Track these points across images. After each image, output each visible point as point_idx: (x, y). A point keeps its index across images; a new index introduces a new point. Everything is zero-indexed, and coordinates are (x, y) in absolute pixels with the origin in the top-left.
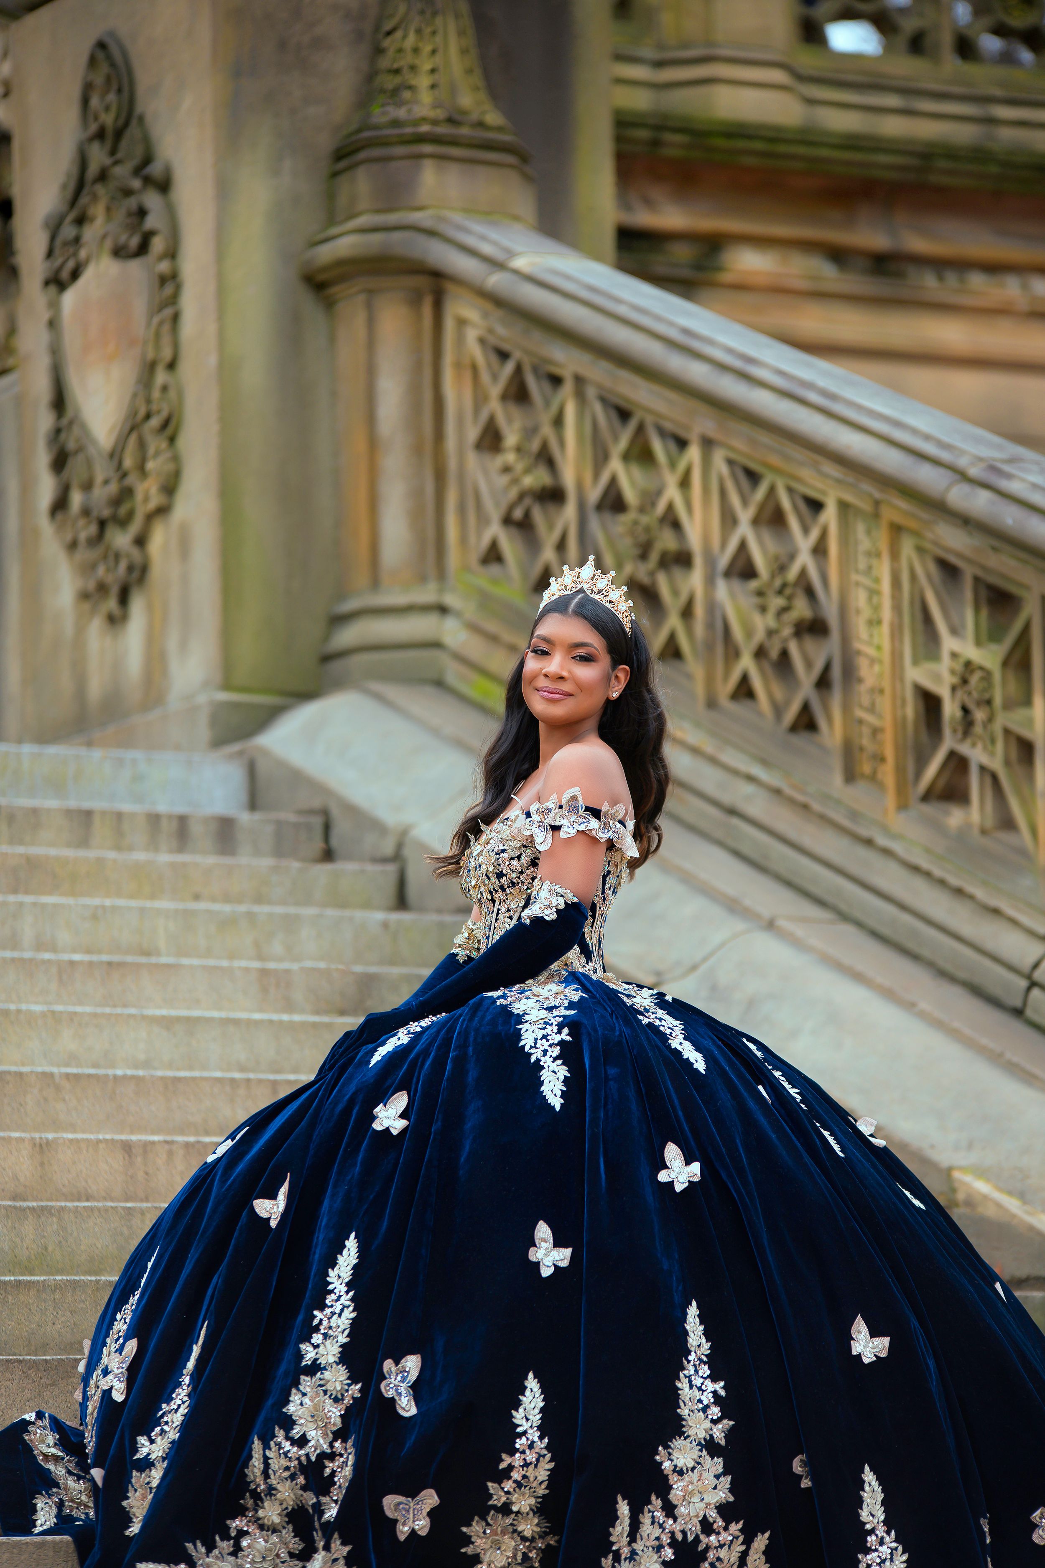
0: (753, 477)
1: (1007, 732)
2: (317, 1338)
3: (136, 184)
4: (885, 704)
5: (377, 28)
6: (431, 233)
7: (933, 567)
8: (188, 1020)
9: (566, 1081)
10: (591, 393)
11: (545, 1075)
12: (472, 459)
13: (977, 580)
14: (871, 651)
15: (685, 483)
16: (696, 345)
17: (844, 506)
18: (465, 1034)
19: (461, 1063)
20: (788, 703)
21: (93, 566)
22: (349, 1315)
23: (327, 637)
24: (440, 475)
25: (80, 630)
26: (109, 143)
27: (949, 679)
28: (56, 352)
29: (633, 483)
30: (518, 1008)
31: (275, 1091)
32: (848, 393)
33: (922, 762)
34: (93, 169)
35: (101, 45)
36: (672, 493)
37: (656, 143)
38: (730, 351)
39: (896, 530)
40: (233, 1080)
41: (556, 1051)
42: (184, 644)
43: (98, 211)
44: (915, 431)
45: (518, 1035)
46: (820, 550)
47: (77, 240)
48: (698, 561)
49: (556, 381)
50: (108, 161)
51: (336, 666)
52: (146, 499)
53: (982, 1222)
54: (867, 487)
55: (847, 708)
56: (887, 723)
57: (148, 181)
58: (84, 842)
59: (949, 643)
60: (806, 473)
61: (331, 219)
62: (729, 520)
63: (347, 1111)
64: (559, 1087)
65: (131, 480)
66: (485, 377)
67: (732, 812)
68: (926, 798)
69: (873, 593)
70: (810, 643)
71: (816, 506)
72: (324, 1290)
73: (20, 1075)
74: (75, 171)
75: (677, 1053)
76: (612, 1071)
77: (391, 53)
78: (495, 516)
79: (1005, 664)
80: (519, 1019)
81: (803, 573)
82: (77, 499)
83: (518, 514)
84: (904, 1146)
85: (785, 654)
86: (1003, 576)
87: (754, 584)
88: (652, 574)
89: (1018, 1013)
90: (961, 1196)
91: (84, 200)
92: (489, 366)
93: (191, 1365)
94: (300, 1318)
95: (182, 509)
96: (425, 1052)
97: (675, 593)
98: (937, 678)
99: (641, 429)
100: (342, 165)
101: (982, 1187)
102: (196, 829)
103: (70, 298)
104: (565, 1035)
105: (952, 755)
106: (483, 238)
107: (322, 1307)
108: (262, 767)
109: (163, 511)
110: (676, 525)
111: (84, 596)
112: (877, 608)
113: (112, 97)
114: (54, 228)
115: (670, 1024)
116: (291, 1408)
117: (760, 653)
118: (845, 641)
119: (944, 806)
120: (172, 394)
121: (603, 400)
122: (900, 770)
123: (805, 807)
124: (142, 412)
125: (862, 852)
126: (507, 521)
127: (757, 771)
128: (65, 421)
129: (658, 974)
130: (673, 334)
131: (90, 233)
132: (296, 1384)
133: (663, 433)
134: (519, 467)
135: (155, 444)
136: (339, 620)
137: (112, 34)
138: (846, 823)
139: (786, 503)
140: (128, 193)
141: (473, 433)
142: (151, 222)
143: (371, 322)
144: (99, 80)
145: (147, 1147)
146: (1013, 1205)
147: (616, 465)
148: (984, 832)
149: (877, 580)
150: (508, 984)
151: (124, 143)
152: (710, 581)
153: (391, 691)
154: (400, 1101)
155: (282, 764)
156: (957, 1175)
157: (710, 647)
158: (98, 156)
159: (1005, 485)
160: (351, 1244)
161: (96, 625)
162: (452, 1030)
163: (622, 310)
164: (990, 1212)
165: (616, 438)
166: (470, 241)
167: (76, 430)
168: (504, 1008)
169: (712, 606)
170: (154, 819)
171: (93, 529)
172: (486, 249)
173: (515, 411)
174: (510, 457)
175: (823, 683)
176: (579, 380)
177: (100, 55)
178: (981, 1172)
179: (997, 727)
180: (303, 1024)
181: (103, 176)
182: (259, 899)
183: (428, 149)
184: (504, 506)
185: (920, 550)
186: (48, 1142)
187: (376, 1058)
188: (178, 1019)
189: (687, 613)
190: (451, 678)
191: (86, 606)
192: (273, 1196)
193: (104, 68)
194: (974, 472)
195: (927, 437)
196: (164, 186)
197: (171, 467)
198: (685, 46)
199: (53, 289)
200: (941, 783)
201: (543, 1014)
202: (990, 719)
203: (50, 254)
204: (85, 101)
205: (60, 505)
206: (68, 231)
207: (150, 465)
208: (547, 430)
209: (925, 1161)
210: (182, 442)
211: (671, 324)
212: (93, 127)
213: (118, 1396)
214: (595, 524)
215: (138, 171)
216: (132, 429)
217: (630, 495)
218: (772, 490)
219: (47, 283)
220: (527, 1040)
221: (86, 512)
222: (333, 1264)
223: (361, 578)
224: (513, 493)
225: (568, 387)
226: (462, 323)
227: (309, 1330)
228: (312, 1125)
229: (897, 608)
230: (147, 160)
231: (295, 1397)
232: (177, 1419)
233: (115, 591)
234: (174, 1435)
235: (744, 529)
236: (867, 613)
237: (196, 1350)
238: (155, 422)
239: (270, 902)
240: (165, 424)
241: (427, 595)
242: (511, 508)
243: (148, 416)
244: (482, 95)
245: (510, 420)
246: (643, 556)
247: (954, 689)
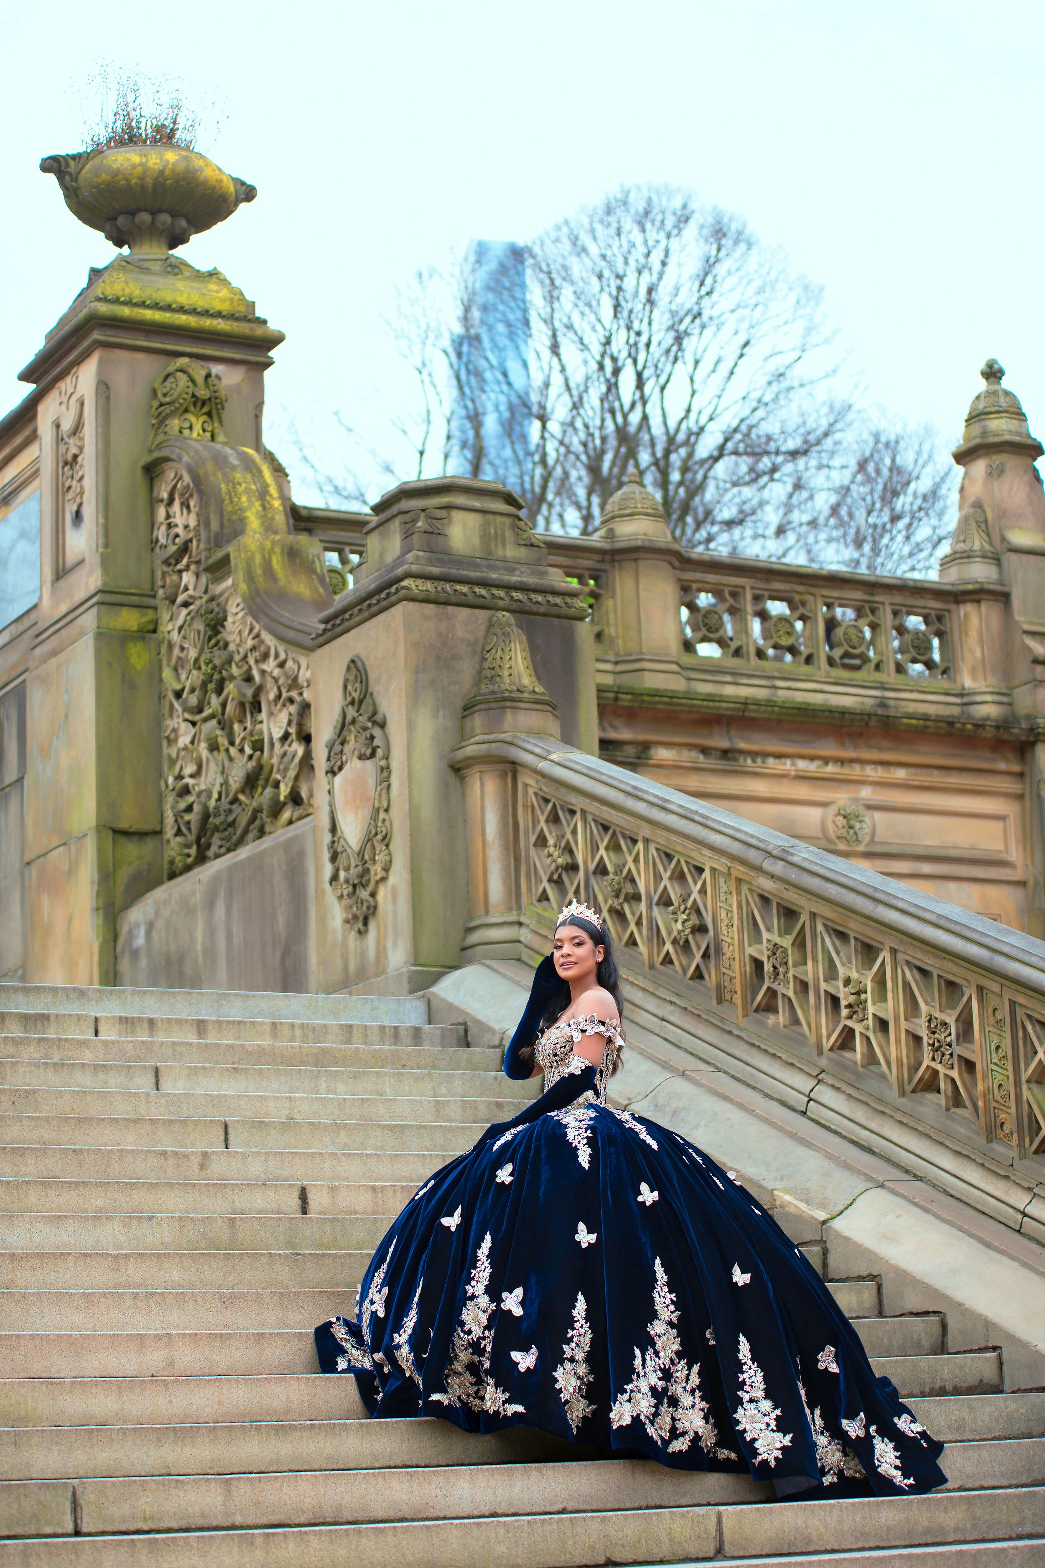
0: (669, 857)
1: (795, 977)
2: (473, 1283)
3: (369, 725)
4: (736, 965)
5: (483, 649)
6: (511, 744)
7: (757, 898)
8: (401, 1126)
9: (590, 1155)
10: (590, 818)
11: (580, 1153)
12: (533, 852)
13: (778, 904)
14: (729, 940)
15: (636, 860)
16: (640, 794)
17: (713, 870)
18: (539, 1135)
19: (538, 1148)
20: (689, 966)
21: (351, 907)
22: (488, 1271)
23: (464, 939)
24: (517, 860)
25: (345, 938)
26: (356, 706)
27: (766, 953)
28: (331, 805)
29: (611, 862)
30: (565, 1121)
31: (444, 1161)
32: (714, 816)
33: (755, 994)
34: (349, 718)
35: (353, 661)
36: (630, 864)
37: (616, 699)
38: (656, 796)
39: (739, 881)
40: (424, 1155)
41: (585, 1141)
42: (395, 944)
43: (351, 738)
44: (746, 833)
45: (566, 1134)
46: (703, 891)
47: (342, 752)
48: (643, 897)
49: (573, 812)
50: (356, 715)
51: (469, 952)
52: (376, 874)
53: (788, 1216)
54: (724, 860)
55: (717, 968)
56: (737, 974)
57: (375, 723)
58: (349, 1041)
59: (765, 935)
60: (695, 854)
61: (463, 738)
62: (658, 878)
63: (483, 1173)
64: (587, 1158)
65: (367, 865)
66: (538, 811)
67: (663, 1020)
68: (756, 1011)
69: (729, 912)
70: (698, 936)
71: (700, 870)
72: (475, 1259)
73: (321, 1154)
74: (340, 720)
75: (644, 1141)
76: (612, 1150)
77: (490, 660)
78: (545, 879)
79: (793, 944)
80: (566, 1126)
81: (695, 901)
82: (342, 874)
83: (555, 877)
84: (750, 1180)
85: (687, 941)
86: (792, 903)
87: (671, 908)
88: (621, 904)
89: (804, 1113)
90: (778, 1203)
91: (344, 733)
92: (540, 806)
93: (416, 1299)
94: (464, 1274)
95: (393, 879)
96: (520, 1144)
97: (633, 914)
98: (761, 952)
99: (614, 833)
100: (467, 712)
101: (788, 1198)
102: (403, 1033)
103: (338, 779)
104: (589, 1133)
105: (769, 988)
106: (536, 745)
107: (475, 1268)
108: (434, 1003)
109: (384, 879)
110: (633, 881)
111: (347, 921)
112: (731, 919)
113: (358, 685)
114: (330, 747)
115: (639, 1128)
116: (463, 1317)
117: (675, 942)
118: (716, 935)
119: (766, 1014)
120: (387, 824)
121: (595, 821)
122: (744, 997)
123: (699, 1016)
124: (373, 832)
125: (726, 1037)
126: (550, 880)
127: (674, 999)
128: (336, 839)
129: (629, 1099)
130: (628, 789)
131: (347, 748)
132: (465, 1305)
133: (624, 836)
134: (556, 854)
135: (379, 847)
136: (470, 930)
137: (358, 656)
138: (718, 1023)
139: (686, 870)
140: (365, 729)
141: (533, 839)
142: (376, 742)
143: (482, 786)
144: (352, 677)
145: (383, 1188)
146: (803, 1206)
147: (602, 852)
148: (785, 1026)
149: (730, 905)
150: (559, 1108)
151: (363, 706)
152: (650, 907)
153: (495, 964)
154: (509, 1168)
155: (443, 1000)
156: (775, 1192)
157: (650, 939)
158: (351, 712)
159: (790, 858)
160: (488, 1237)
161: (353, 934)
162: (533, 1132)
163: (604, 778)
164: (792, 1210)
165: (602, 840)
166: (530, 747)
167: (342, 840)
168: (558, 1121)
169: (651, 919)
170: (382, 1029)
171: (350, 889)
172: (537, 750)
173: (552, 827)
174: (552, 849)
175: (706, 955)
176: (583, 812)
177: (352, 666)
178: (787, 1191)
179: (790, 975)
180: (457, 1127)
181: (354, 722)
182: (434, 1067)
183: (508, 704)
184: (548, 874)
185: (750, 890)
186: (336, 1187)
187: (496, 1147)
188: (397, 1126)
189: (639, 923)
190: (524, 958)
191: (348, 926)
192: (452, 1216)
193: (354, 672)
194: (775, 852)
195: (752, 836)
196: (382, 725)
197: (387, 858)
198: (630, 655)
199: (330, 775)
200: (764, 1003)
201: (578, 1123)
202: (787, 972)
203: (329, 760)
204: (345, 687)
205: (334, 878)
206: (338, 748)
207: (377, 858)
208: (569, 836)
209: (761, 1187)
210: (391, 847)
211: (628, 784)
212: (349, 699)
213: (381, 1314)
214: (593, 881)
215: (369, 719)
216: (369, 840)
217: (610, 867)
218: (679, 862)
219: (327, 773)
220: (570, 1136)
221: (347, 881)
222: (479, 1247)
223: (481, 910)
224: (553, 866)
225: (578, 815)
226: (526, 785)
227: (469, 1279)
228: (467, 1180)
229: (741, 919)
230: (375, 713)
231: (465, 1311)
232: (412, 1324)
233: (361, 918)
234: (409, 1332)
235: (665, 882)
236: (726, 921)
237: (418, 1291)
238: (379, 837)
239: (439, 1069)
240: (384, 838)
241: (513, 917)
242: (552, 874)
243: (376, 834)
244: (534, 679)
245: (551, 832)
246: (617, 897)
247: (769, 957)
